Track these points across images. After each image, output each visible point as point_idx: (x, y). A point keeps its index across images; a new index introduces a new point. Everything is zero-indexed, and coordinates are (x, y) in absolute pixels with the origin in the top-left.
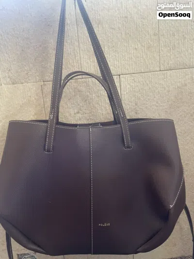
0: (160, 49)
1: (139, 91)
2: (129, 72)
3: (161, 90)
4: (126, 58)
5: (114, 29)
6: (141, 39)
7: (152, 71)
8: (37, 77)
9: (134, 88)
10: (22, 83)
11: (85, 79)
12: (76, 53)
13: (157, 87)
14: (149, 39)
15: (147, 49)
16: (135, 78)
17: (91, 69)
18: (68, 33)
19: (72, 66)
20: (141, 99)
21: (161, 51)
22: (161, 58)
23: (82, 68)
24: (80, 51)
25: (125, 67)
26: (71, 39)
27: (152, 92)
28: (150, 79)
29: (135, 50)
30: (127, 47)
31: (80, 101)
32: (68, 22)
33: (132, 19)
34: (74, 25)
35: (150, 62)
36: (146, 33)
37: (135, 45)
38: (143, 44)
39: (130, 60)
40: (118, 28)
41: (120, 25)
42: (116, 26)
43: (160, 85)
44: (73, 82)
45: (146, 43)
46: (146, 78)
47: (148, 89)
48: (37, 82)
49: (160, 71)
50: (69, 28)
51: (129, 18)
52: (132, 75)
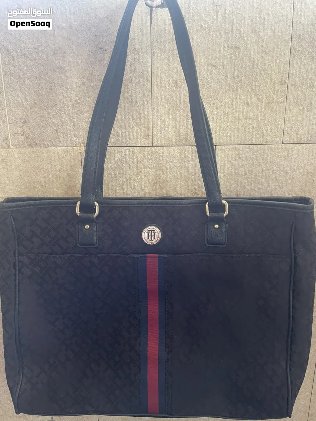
0: (287, 108)
1: (245, 174)
2: (232, 142)
3: (280, 176)
4: (229, 119)
5: (215, 66)
6: (257, 88)
7: (270, 143)
8: (74, 138)
9: (238, 170)
10: (46, 146)
11: (157, 147)
12: (146, 102)
13: (274, 170)
14: (271, 89)
15: (265, 105)
16: (240, 152)
17: (169, 131)
18: (135, 66)
19: (137, 123)
20: (248, 187)
21: (288, 111)
22: (286, 123)
23: (153, 129)
24: (153, 99)
25: (226, 133)
26: (139, 77)
27: (266, 178)
28: (265, 156)
29: (246, 105)
30: (233, 99)
31: (146, 184)
32: (137, 47)
33: (247, 51)
34: (146, 52)
35: (269, 127)
36: (267, 78)
37: (247, 98)
38: (260, 97)
39: (236, 122)
40: (221, 65)
41: (225, 60)
42: (219, 62)
43: (280, 166)
44: (136, 152)
45: (266, 96)
46: (259, 154)
47: (261, 171)
48: (73, 147)
49: (283, 144)
50: (138, 57)
51: (242, 50)
52: (235, 147)
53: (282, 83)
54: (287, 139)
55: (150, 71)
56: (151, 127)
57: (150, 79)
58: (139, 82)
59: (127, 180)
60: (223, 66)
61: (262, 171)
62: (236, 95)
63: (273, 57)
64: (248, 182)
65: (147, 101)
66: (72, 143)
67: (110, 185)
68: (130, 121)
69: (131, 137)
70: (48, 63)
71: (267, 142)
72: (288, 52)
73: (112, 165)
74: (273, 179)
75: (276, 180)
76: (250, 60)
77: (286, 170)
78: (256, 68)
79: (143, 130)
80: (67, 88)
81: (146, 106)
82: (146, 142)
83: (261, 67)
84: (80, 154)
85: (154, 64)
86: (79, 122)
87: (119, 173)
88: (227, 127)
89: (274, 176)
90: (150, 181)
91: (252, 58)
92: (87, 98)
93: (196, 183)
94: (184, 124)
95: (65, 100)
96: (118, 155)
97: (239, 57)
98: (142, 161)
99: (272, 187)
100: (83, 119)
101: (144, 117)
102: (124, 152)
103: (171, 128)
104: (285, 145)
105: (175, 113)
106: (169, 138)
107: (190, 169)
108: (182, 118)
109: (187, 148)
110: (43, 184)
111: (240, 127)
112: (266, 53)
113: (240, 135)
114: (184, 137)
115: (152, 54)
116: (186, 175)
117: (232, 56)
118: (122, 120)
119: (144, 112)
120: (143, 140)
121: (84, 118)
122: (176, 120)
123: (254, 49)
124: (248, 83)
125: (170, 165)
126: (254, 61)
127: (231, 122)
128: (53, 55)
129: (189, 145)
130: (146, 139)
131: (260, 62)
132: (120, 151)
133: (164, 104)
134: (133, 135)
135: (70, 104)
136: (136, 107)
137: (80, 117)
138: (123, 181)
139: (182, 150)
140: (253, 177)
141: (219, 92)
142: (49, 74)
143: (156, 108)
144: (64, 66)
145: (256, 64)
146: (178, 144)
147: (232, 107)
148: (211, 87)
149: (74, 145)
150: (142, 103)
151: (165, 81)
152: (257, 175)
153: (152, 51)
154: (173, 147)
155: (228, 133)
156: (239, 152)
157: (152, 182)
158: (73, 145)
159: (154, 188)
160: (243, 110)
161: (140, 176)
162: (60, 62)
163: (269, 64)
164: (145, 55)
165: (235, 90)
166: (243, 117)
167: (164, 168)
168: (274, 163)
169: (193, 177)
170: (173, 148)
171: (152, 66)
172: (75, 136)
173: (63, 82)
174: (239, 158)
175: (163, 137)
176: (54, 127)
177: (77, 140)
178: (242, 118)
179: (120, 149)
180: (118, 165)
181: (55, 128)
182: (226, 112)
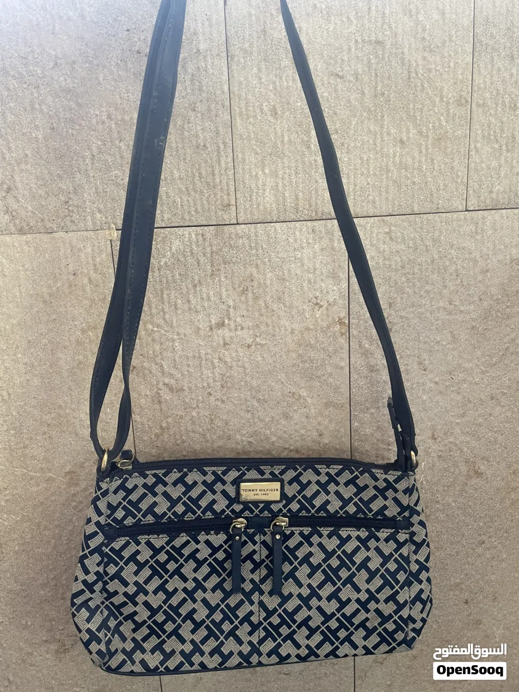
2: (377, 212)
3: (464, 267)
4: (371, 170)
5: (341, 77)
6: (418, 114)
7: (443, 211)
8: (98, 216)
9: (389, 259)
10: (49, 231)
11: (246, 225)
12: (222, 146)
13: (453, 258)
14: (442, 115)
15: (433, 144)
16: (393, 228)
17: (264, 196)
18: (200, 83)
19: (208, 184)
20: (407, 289)
21: (474, 153)
22: (472, 173)
23: (237, 193)
24: (234, 140)
25: (366, 196)
26: (208, 101)
27: (439, 273)
28: (437, 233)
29: (399, 144)
30: (375, 135)
31: (229, 292)
32: (202, 47)
33: (397, 48)
34: (218, 55)
35: (441, 183)
36: (435, 95)
37: (401, 132)
38: (424, 129)
39: (382, 175)
40: (352, 75)
41: (359, 66)
42: (349, 69)
43: (463, 251)
44: (208, 236)
45: (434, 127)
46: (425, 231)
47: (429, 261)
48: (97, 230)
49: (466, 211)
50: (204, 66)
51: (387, 47)
52: (383, 221)
53: (459, 103)
54: (473, 203)
55: (226, 89)
56: (232, 189)
57: (227, 103)
58: (209, 110)
59: (195, 286)
60: (356, 75)
61: (433, 261)
62: (382, 127)
63: (443, 57)
64: (408, 280)
65: (224, 143)
66: (94, 224)
67: (165, 295)
68: (195, 181)
69: (199, 208)
70: (46, 82)
71: (438, 208)
72: (469, 48)
73: (167, 260)
74: (451, 274)
75: (457, 276)
76: (403, 64)
77: (473, 257)
78: (414, 78)
79: (219, 196)
80: (80, 125)
81: (222, 153)
82: (225, 217)
83: (423, 75)
84: (109, 242)
85: (233, 76)
86: (106, 186)
87: (180, 274)
88: (368, 184)
89: (453, 267)
90: (237, 286)
91: (407, 60)
92: (117, 142)
93: (317, 286)
94: (291, 182)
95: (77, 148)
96: (178, 241)
97: (383, 58)
98: (220, 250)
99: (451, 288)
100: (112, 180)
101: (220, 171)
102: (187, 236)
103: (268, 190)
104: (470, 212)
105: (274, 162)
106: (265, 208)
107: (306, 261)
108: (287, 172)
109: (298, 224)
110: (48, 298)
111: (391, 183)
112: (431, 51)
113: (390, 198)
114: (293, 205)
115: (229, 58)
116: (299, 273)
117: (372, 57)
118: (181, 179)
119: (219, 162)
120: (220, 214)
121: (113, 178)
122: (277, 176)
123: (410, 45)
124: (402, 104)
125: (270, 255)
126: (410, 66)
127: (375, 175)
128: (54, 68)
129: (301, 219)
130: (226, 211)
131: (420, 67)
132: (180, 235)
133: (255, 147)
134: (202, 205)
135: (88, 153)
136: (205, 155)
137: (106, 176)
138: (187, 288)
139: (290, 228)
140: (416, 271)
141: (350, 123)
142: (47, 102)
143: (240, 155)
144: (74, 87)
145: (413, 70)
146: (282, 219)
147: (375, 149)
148: (336, 114)
149: (99, 228)
150: (216, 148)
151: (253, 107)
152: (424, 268)
153: (229, 54)
154: (272, 224)
155: (369, 195)
156: (390, 229)
157: (239, 287)
158: (97, 228)
159: (243, 298)
160: (395, 153)
161: (217, 279)
162: (66, 80)
163: (437, 71)
164: (216, 62)
165: (379, 118)
166: (395, 165)
167: (259, 261)
168: (452, 246)
169: (311, 276)
170: (274, 226)
171: (230, 80)
172: (100, 211)
173: (73, 115)
174: (391, 239)
175: (255, 206)
176: (61, 196)
177: (104, 219)
178: (393, 168)
179: (180, 231)
180: (178, 260)
181: (63, 199)
182: (365, 159)
